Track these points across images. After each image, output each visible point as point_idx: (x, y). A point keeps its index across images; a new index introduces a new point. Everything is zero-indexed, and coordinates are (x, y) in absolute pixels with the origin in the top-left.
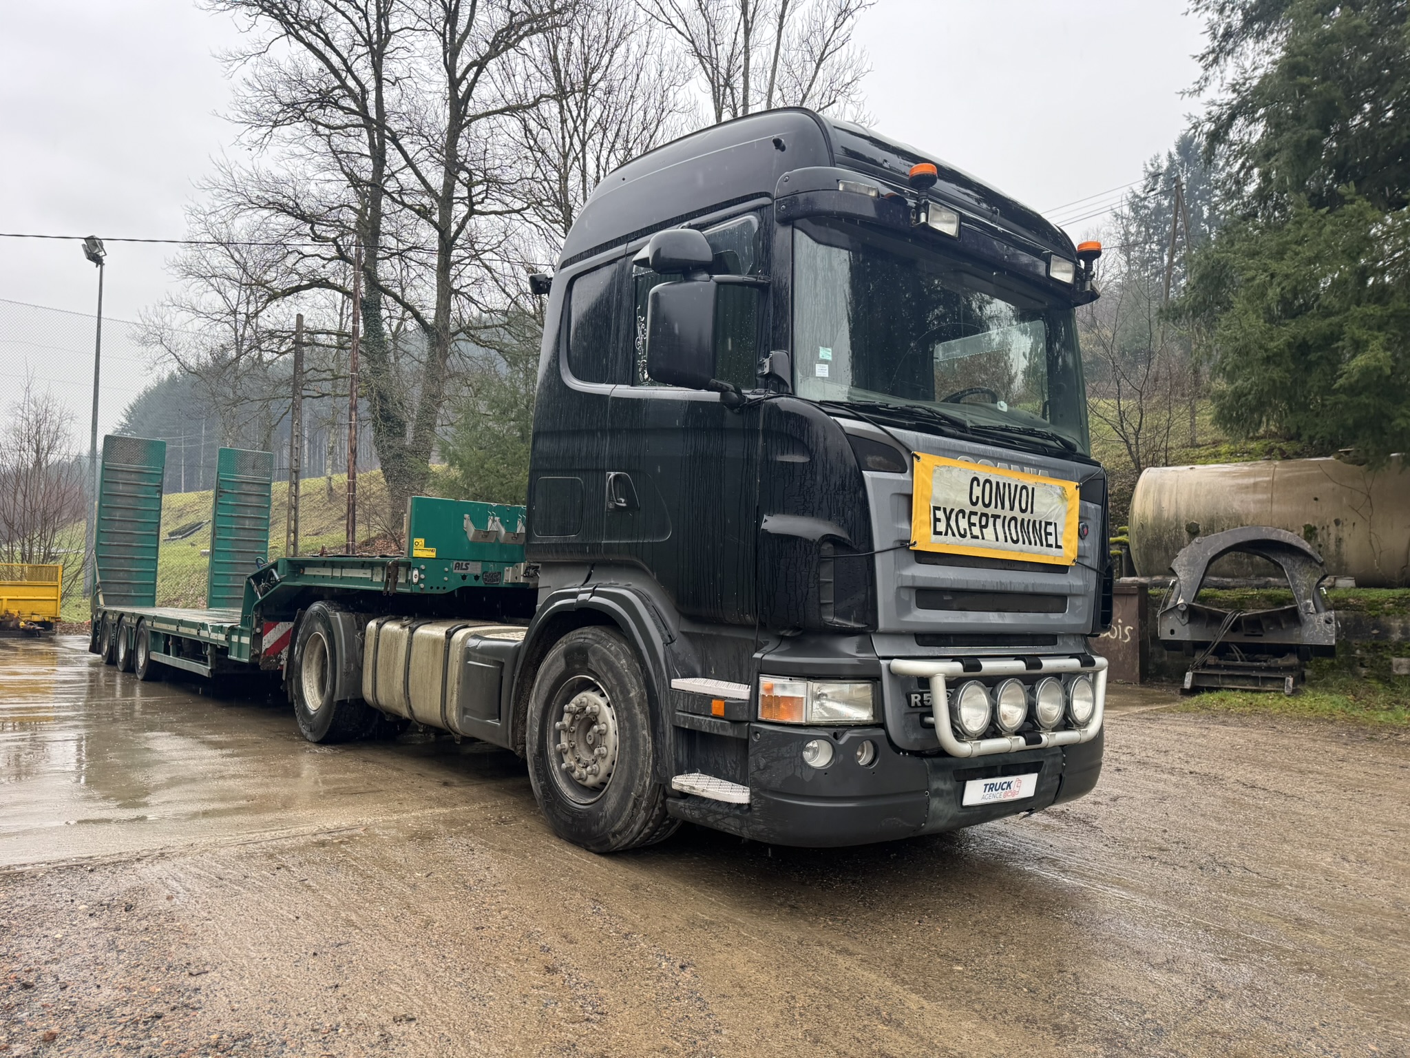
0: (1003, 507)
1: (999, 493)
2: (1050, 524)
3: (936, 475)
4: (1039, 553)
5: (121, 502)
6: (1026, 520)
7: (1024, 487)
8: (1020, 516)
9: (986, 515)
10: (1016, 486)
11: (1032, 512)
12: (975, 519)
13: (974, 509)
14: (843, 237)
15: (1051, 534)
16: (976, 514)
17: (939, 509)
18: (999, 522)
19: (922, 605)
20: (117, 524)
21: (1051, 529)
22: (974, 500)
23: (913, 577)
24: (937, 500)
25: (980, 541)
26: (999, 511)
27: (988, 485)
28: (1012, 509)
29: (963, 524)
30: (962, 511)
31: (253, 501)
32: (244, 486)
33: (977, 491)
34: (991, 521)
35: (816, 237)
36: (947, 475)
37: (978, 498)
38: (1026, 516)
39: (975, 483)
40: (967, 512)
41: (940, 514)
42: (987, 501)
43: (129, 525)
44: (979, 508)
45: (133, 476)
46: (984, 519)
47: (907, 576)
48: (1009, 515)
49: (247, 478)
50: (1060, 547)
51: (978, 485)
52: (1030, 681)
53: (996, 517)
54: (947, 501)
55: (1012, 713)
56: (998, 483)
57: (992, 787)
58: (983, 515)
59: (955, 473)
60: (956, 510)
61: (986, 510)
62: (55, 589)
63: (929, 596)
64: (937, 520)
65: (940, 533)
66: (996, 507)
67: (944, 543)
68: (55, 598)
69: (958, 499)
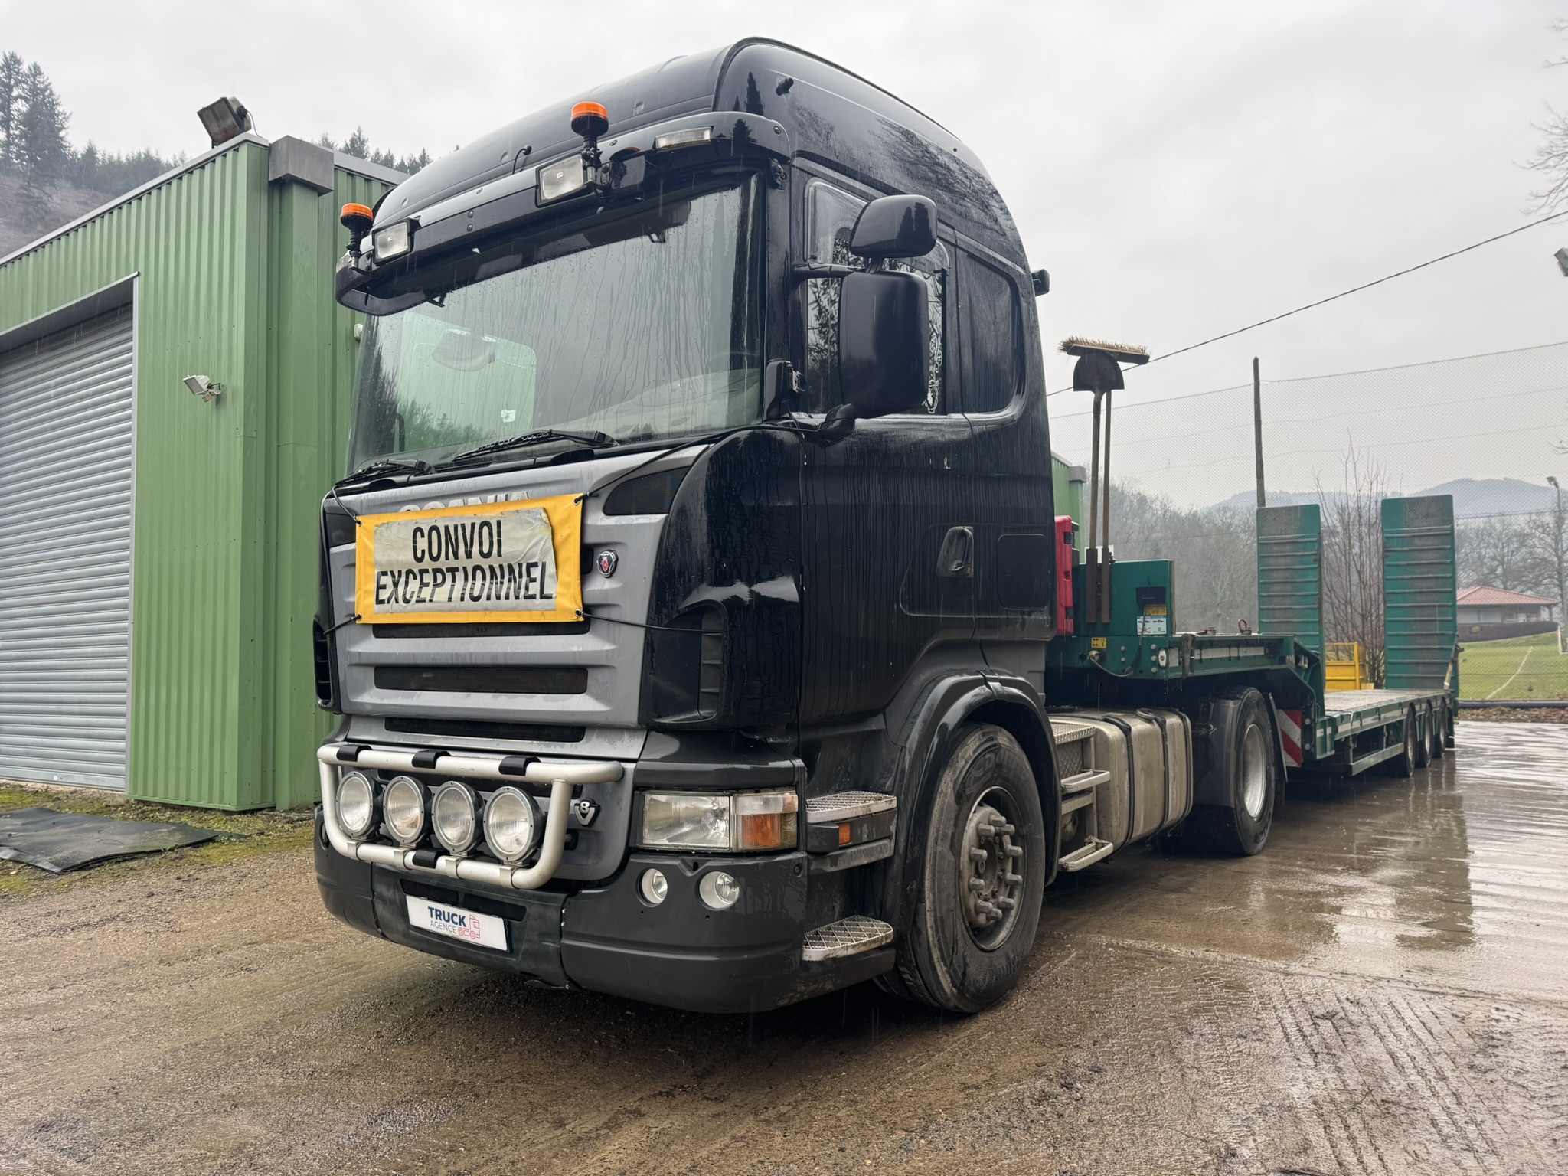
0: (456, 556)
2: (535, 565)
7: (486, 523)
8: (485, 564)
10: (473, 525)
11: (499, 554)
12: (428, 578)
15: (534, 580)
17: (384, 573)
18: (460, 576)
19: (381, 684)
21: (536, 573)
22: (419, 555)
24: (380, 564)
27: (434, 534)
28: (469, 555)
29: (414, 585)
30: (409, 572)
32: (1417, 541)
33: (422, 544)
37: (423, 552)
38: (495, 561)
39: (419, 534)
40: (416, 571)
41: (387, 580)
42: (435, 554)
44: (427, 563)
45: (1288, 547)
47: (355, 653)
48: (469, 565)
49: (1420, 531)
50: (549, 597)
51: (423, 536)
53: (453, 571)
54: (390, 563)
55: (405, 818)
56: (447, 528)
57: (439, 915)
58: (435, 571)
60: (404, 571)
64: (380, 587)
65: (382, 602)
66: (447, 558)
67: (388, 612)
68: (1353, 678)
69: (401, 558)
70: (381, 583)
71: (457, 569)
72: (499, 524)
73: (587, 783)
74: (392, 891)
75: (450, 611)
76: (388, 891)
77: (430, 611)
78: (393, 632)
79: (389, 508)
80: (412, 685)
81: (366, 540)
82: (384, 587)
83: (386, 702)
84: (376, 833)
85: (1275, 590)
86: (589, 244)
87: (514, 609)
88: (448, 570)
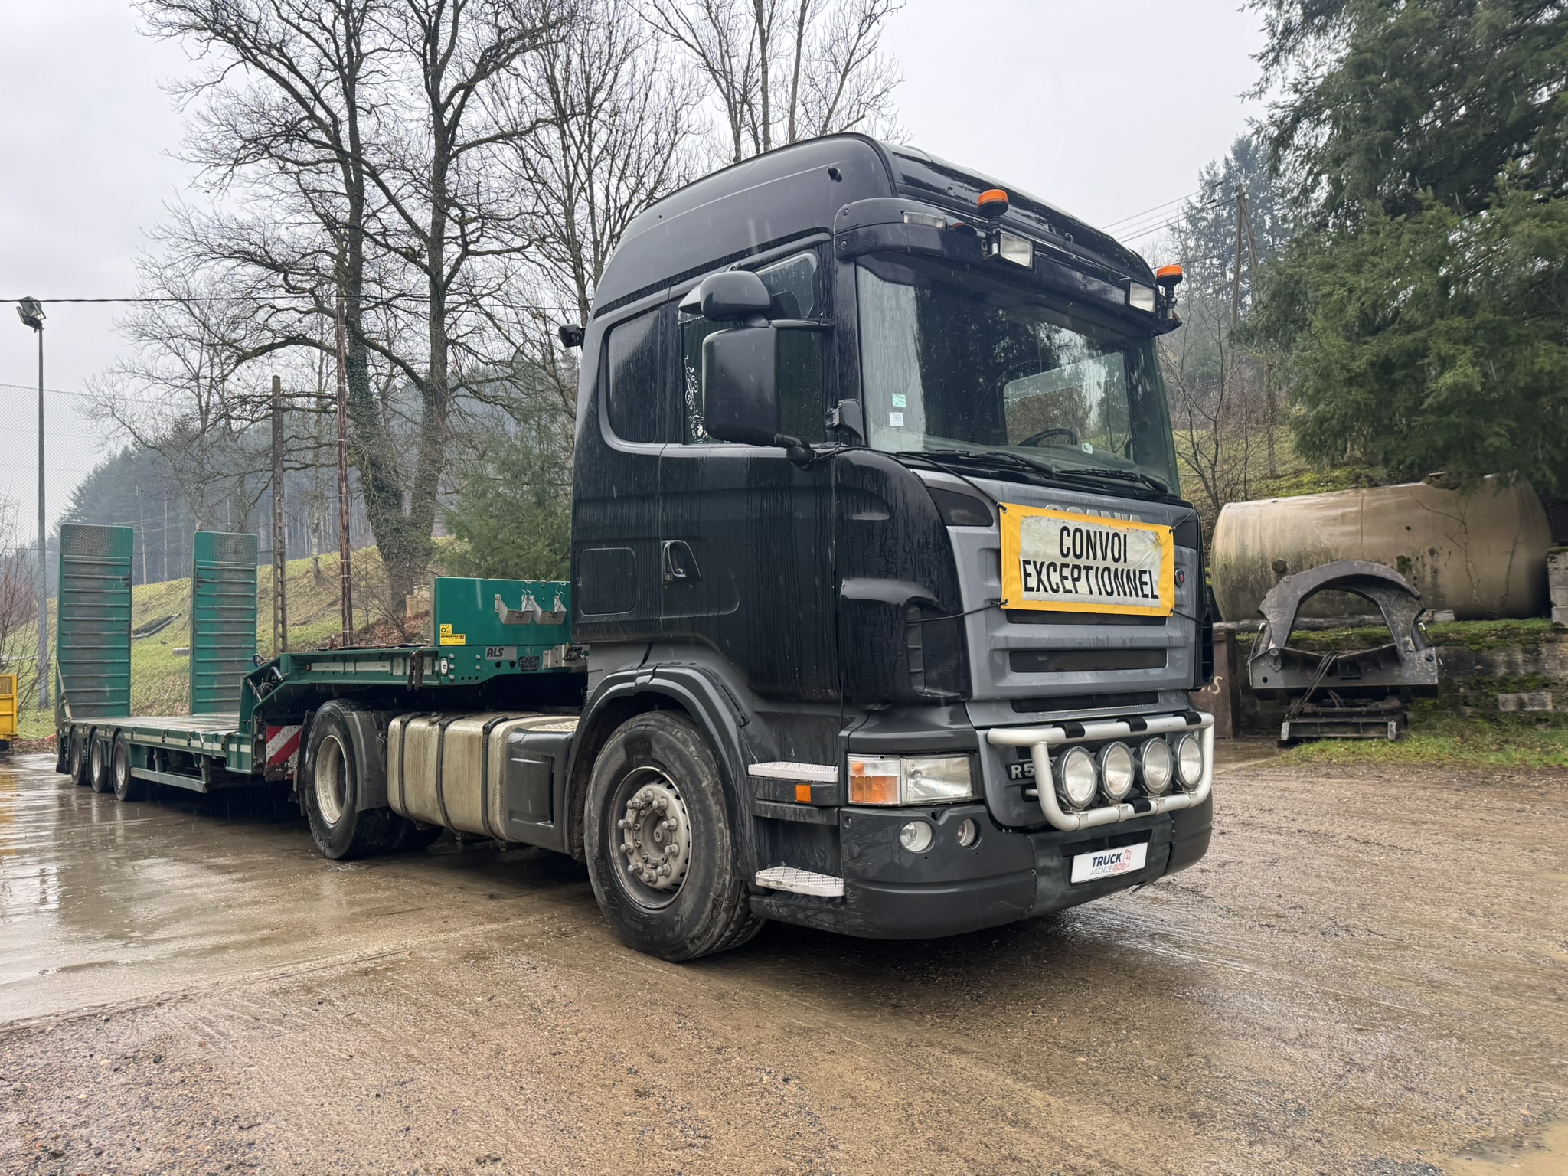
0: (1095, 558)
1: (1090, 542)
2: (1145, 572)
3: (1025, 527)
4: (1135, 605)
5: (86, 600)
6: (1120, 569)
7: (1116, 535)
8: (1113, 566)
9: (1078, 567)
10: (1108, 534)
11: (1125, 561)
12: (1066, 572)
13: (1066, 561)
14: (908, 273)
15: (1146, 584)
16: (1067, 566)
17: (1028, 563)
18: (1092, 573)
19: (1017, 668)
20: (81, 625)
21: (1146, 578)
22: (1065, 552)
23: (1006, 638)
24: (1026, 554)
25: (1073, 595)
26: (1091, 562)
27: (1078, 535)
28: (1104, 558)
29: (1055, 577)
30: (1053, 564)
31: (236, 590)
32: (226, 574)
33: (1068, 542)
34: (1083, 572)
35: (882, 275)
36: (1035, 526)
37: (1068, 549)
38: (1120, 566)
39: (1065, 533)
40: (1058, 565)
41: (1030, 569)
42: (1078, 552)
43: (95, 625)
44: (1071, 560)
45: (97, 569)
46: (1076, 571)
47: (1000, 638)
48: (1102, 565)
49: (228, 565)
50: (1156, 597)
51: (1069, 535)
52: (1135, 744)
53: (1088, 568)
54: (1036, 554)
55: (1119, 779)
56: (1088, 532)
57: (1100, 861)
58: (1075, 567)
59: (1044, 523)
60: (1047, 563)
61: (1077, 562)
62: (10, 702)
63: (1024, 658)
64: (1027, 575)
65: (1032, 589)
66: (1088, 558)
67: (1036, 599)
69: (1048, 551)
72: (1125, 537)
75: (1093, 603)
77: (1077, 601)
79: (1034, 503)
81: (1011, 527)
82: (1030, 576)
88: (1085, 567)
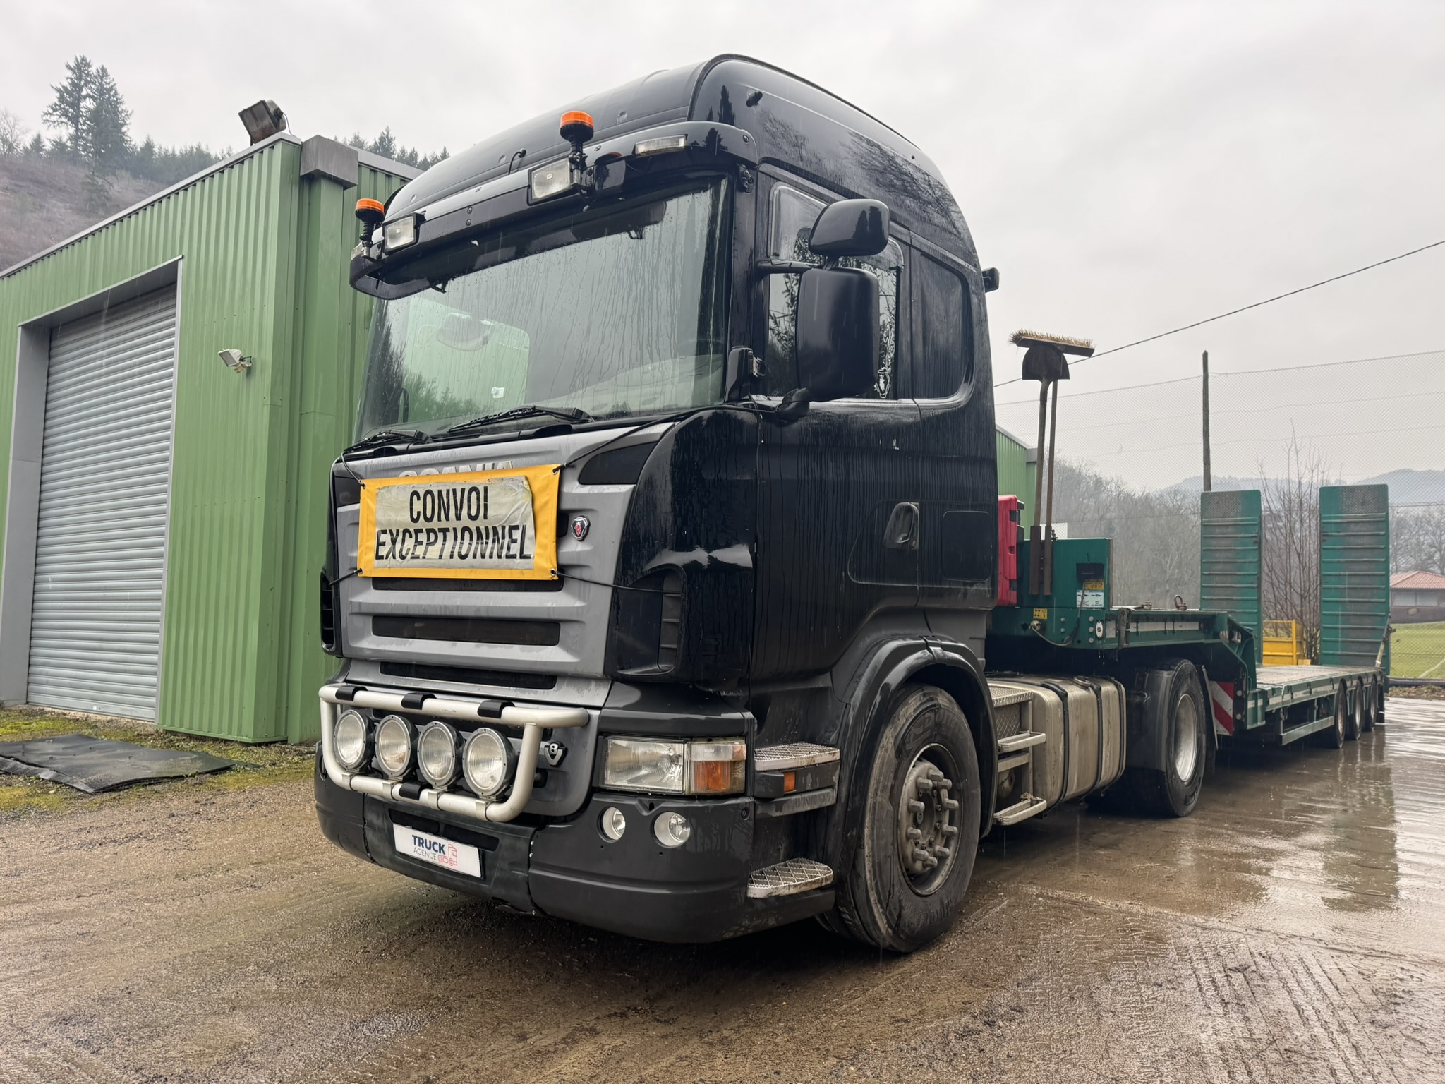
0: (447, 519)
1: (442, 502)
2: (517, 528)
3: (379, 498)
5: (1221, 557)
7: (474, 489)
9: (433, 530)
10: (463, 490)
11: (485, 517)
12: (423, 537)
15: (515, 541)
16: (421, 531)
17: (384, 532)
18: (450, 535)
19: (378, 631)
20: (1217, 578)
21: (517, 535)
22: (415, 516)
24: (380, 523)
29: (410, 543)
30: (406, 531)
32: (1352, 526)
33: (418, 506)
37: (419, 513)
38: (481, 523)
39: (415, 497)
40: (412, 530)
41: (386, 538)
42: (429, 515)
44: (421, 523)
45: (1230, 529)
46: (432, 536)
48: (458, 525)
49: (1356, 517)
50: (528, 557)
51: (419, 499)
53: (444, 531)
54: (389, 523)
55: (394, 754)
56: (440, 493)
57: (421, 842)
58: (429, 531)
59: (394, 492)
60: (401, 530)
61: (430, 525)
64: (380, 544)
65: (381, 557)
66: (439, 519)
67: (386, 567)
68: (1290, 654)
69: (399, 518)
70: (381, 540)
71: (448, 530)
72: (486, 490)
73: (558, 727)
74: (381, 819)
75: (440, 567)
76: (378, 819)
77: (423, 566)
78: (390, 585)
79: (390, 473)
80: (405, 635)
81: (369, 502)
82: (383, 544)
83: (381, 648)
84: (367, 767)
85: (1218, 569)
86: (575, 239)
87: (497, 567)
88: (440, 530)
